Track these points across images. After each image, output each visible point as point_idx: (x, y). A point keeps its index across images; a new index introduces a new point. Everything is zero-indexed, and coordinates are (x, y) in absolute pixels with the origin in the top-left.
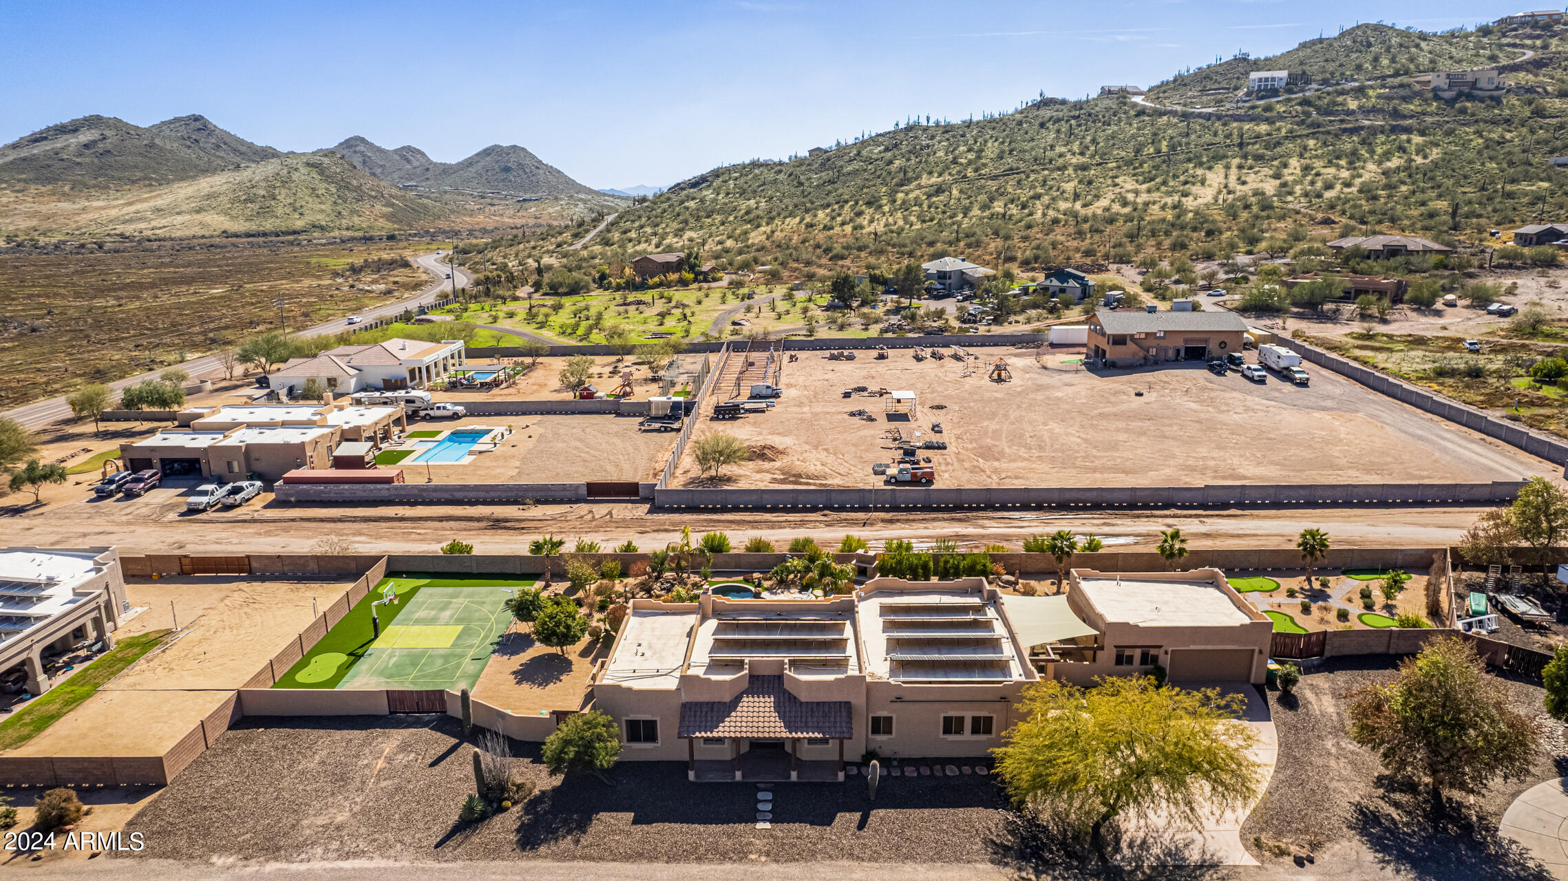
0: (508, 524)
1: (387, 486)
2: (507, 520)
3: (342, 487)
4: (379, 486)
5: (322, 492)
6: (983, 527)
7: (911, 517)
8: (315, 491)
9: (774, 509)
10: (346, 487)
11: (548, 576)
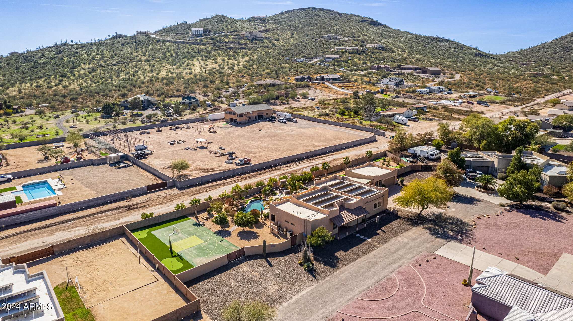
0: (133, 207)
1: (54, 208)
2: (131, 206)
3: (28, 214)
4: (50, 209)
5: (17, 219)
6: (284, 170)
7: (260, 173)
8: (12, 220)
9: (219, 180)
10: (31, 213)
11: (196, 213)
